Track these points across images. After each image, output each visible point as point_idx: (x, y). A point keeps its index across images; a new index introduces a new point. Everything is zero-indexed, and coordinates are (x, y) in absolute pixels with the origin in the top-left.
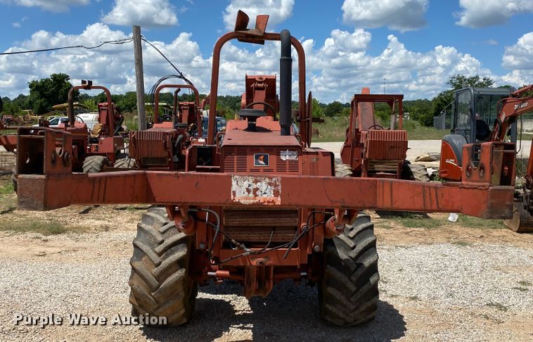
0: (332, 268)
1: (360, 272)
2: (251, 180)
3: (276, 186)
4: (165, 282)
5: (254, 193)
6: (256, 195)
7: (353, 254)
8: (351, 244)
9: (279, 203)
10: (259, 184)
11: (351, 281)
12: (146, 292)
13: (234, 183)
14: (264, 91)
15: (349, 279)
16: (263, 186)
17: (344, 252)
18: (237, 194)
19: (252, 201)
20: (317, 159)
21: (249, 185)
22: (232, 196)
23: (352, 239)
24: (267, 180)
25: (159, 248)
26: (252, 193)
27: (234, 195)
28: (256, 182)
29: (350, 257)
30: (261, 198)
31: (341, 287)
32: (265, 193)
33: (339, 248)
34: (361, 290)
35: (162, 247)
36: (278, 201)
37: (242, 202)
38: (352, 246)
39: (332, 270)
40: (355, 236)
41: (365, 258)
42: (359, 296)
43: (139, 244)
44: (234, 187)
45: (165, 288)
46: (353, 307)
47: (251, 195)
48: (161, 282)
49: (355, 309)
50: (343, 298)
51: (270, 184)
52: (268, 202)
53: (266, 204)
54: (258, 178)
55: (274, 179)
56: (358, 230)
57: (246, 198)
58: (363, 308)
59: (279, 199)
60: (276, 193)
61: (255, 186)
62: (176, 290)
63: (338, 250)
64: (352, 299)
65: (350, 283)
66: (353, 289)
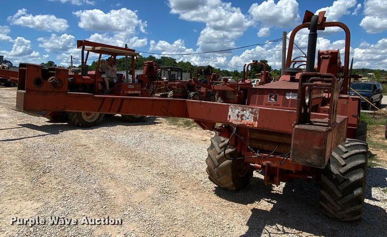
0: (325, 177)
1: (346, 185)
2: (240, 109)
3: (255, 114)
4: (222, 164)
5: (241, 118)
6: (242, 119)
7: (342, 170)
8: (343, 163)
9: (256, 126)
10: (245, 112)
11: (338, 189)
12: (213, 168)
13: (230, 110)
14: (328, 60)
15: (337, 187)
16: (247, 113)
17: (336, 168)
18: (231, 118)
19: (239, 123)
20: (348, 102)
21: (239, 112)
22: (228, 118)
23: (344, 159)
24: (250, 110)
25: (221, 145)
26: (240, 117)
27: (230, 118)
28: (243, 110)
29: (340, 172)
30: (245, 122)
31: (331, 192)
32: (248, 118)
33: (333, 164)
34: (345, 197)
35: (223, 144)
36: (256, 125)
37: (233, 122)
38: (343, 164)
39: (324, 179)
40: (347, 158)
41: (352, 175)
42: (344, 202)
43: (213, 141)
44: (230, 113)
45: (221, 168)
46: (339, 208)
47: (239, 119)
48: (220, 164)
49: (342, 210)
50: (331, 200)
51: (251, 112)
52: (249, 124)
53: (248, 125)
54: (244, 108)
55: (254, 110)
56: (351, 153)
57: (236, 121)
58: (348, 211)
59: (257, 123)
60: (255, 119)
61: (242, 113)
62: (227, 170)
63: (331, 166)
64: (338, 202)
65: (337, 191)
66: (340, 195)
